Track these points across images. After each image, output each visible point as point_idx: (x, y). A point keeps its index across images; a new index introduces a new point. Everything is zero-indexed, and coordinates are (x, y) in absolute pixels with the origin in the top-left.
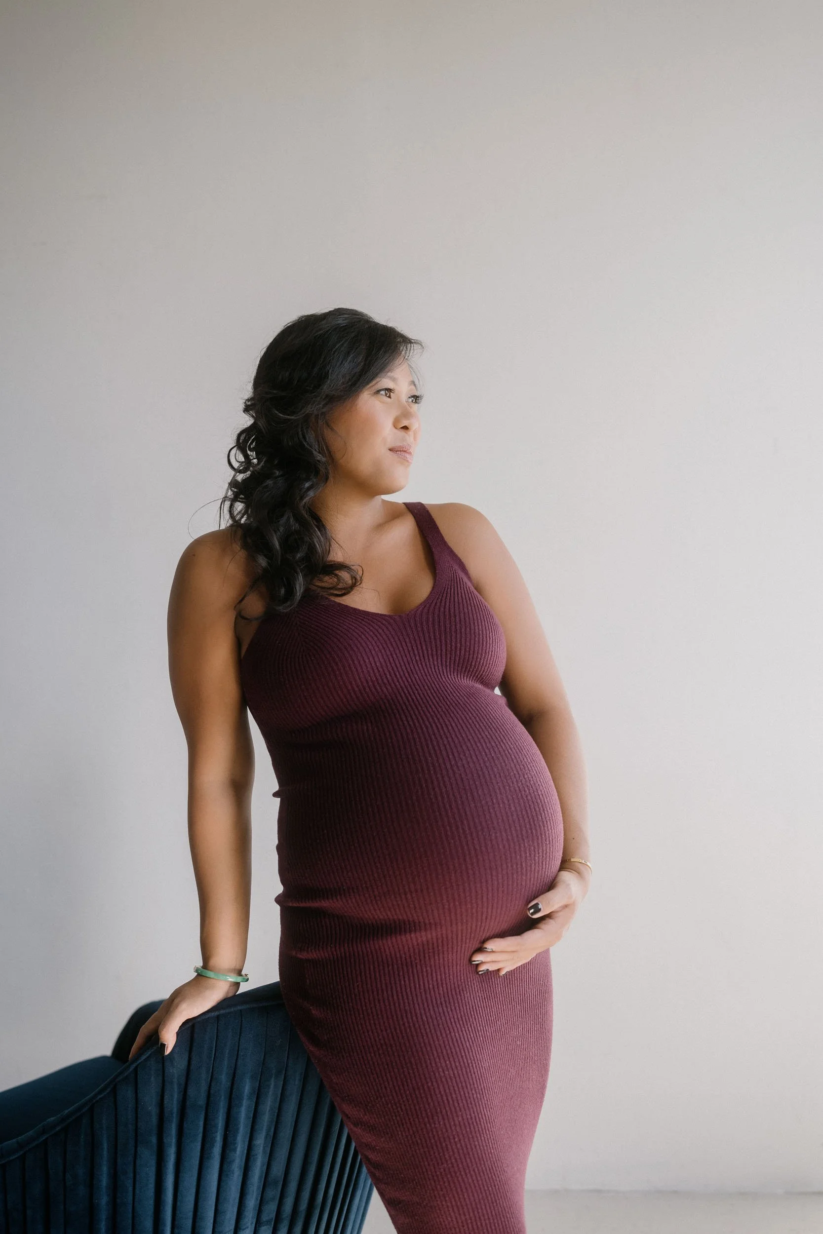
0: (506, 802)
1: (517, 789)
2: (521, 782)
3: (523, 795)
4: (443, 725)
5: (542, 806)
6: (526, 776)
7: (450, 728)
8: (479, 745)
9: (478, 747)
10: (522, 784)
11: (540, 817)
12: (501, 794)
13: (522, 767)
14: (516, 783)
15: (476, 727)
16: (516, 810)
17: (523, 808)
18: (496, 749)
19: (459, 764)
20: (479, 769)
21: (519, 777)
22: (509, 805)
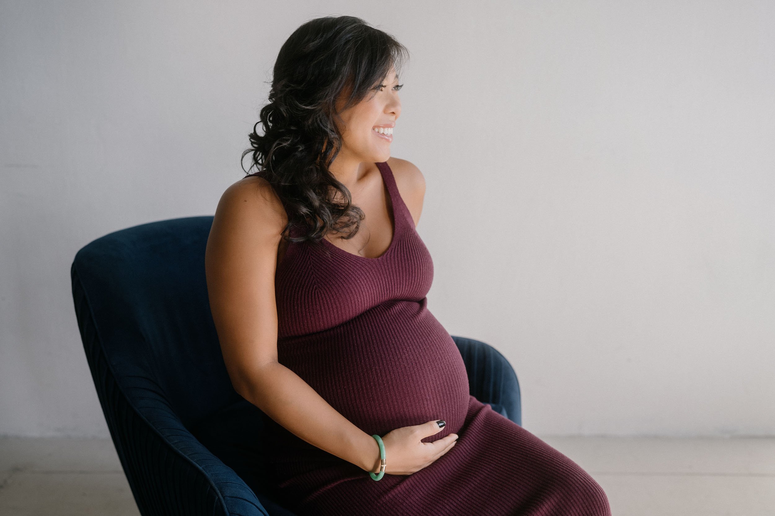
0: (434, 379)
1: (441, 368)
2: (443, 362)
3: (445, 371)
4: (392, 330)
5: (457, 376)
6: (446, 358)
7: (396, 331)
8: (415, 341)
9: (414, 343)
10: (444, 364)
11: (456, 385)
12: (430, 374)
13: (443, 351)
14: (440, 364)
15: (412, 328)
16: (440, 384)
17: (445, 380)
18: (426, 342)
19: (404, 357)
20: (416, 359)
21: (442, 359)
22: (436, 381)
